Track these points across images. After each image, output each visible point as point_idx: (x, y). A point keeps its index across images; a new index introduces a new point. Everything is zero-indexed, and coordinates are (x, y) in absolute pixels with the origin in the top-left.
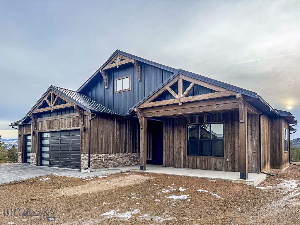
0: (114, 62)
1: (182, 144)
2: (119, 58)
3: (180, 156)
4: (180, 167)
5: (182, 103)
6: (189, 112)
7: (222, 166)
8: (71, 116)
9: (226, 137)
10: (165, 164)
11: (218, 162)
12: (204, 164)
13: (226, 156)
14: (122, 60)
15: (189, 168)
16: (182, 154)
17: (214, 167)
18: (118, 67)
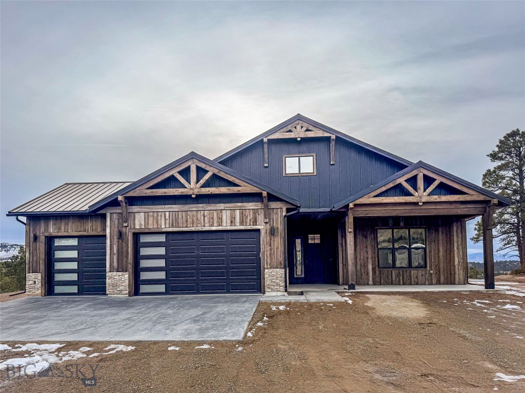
0: (290, 131)
1: (370, 253)
2: (302, 127)
3: (368, 269)
4: (368, 284)
5: (424, 203)
6: (422, 213)
7: (424, 279)
8: (237, 207)
9: (429, 244)
10: (343, 280)
11: (420, 274)
12: (401, 278)
13: (430, 267)
14: (307, 130)
15: (381, 284)
16: (370, 267)
17: (414, 282)
18: (299, 139)
